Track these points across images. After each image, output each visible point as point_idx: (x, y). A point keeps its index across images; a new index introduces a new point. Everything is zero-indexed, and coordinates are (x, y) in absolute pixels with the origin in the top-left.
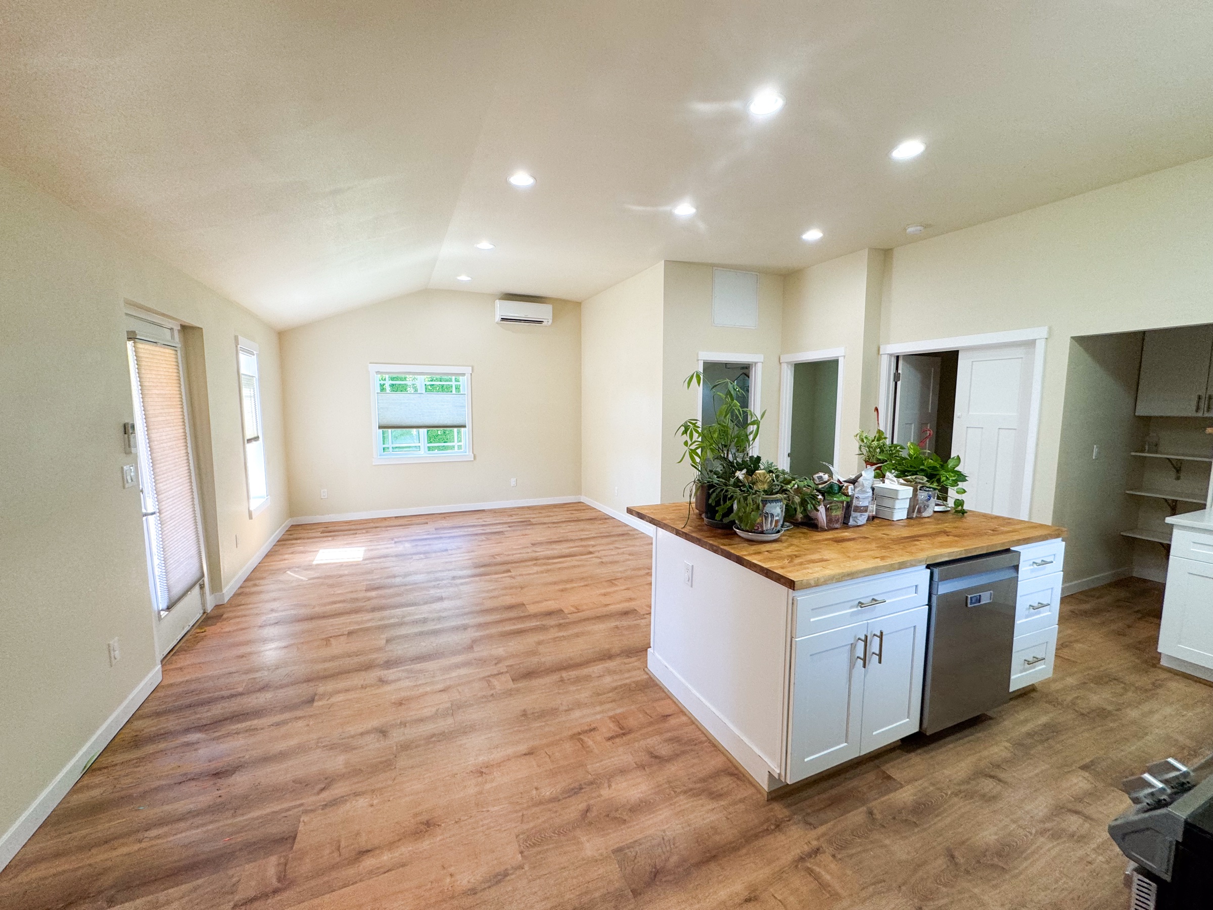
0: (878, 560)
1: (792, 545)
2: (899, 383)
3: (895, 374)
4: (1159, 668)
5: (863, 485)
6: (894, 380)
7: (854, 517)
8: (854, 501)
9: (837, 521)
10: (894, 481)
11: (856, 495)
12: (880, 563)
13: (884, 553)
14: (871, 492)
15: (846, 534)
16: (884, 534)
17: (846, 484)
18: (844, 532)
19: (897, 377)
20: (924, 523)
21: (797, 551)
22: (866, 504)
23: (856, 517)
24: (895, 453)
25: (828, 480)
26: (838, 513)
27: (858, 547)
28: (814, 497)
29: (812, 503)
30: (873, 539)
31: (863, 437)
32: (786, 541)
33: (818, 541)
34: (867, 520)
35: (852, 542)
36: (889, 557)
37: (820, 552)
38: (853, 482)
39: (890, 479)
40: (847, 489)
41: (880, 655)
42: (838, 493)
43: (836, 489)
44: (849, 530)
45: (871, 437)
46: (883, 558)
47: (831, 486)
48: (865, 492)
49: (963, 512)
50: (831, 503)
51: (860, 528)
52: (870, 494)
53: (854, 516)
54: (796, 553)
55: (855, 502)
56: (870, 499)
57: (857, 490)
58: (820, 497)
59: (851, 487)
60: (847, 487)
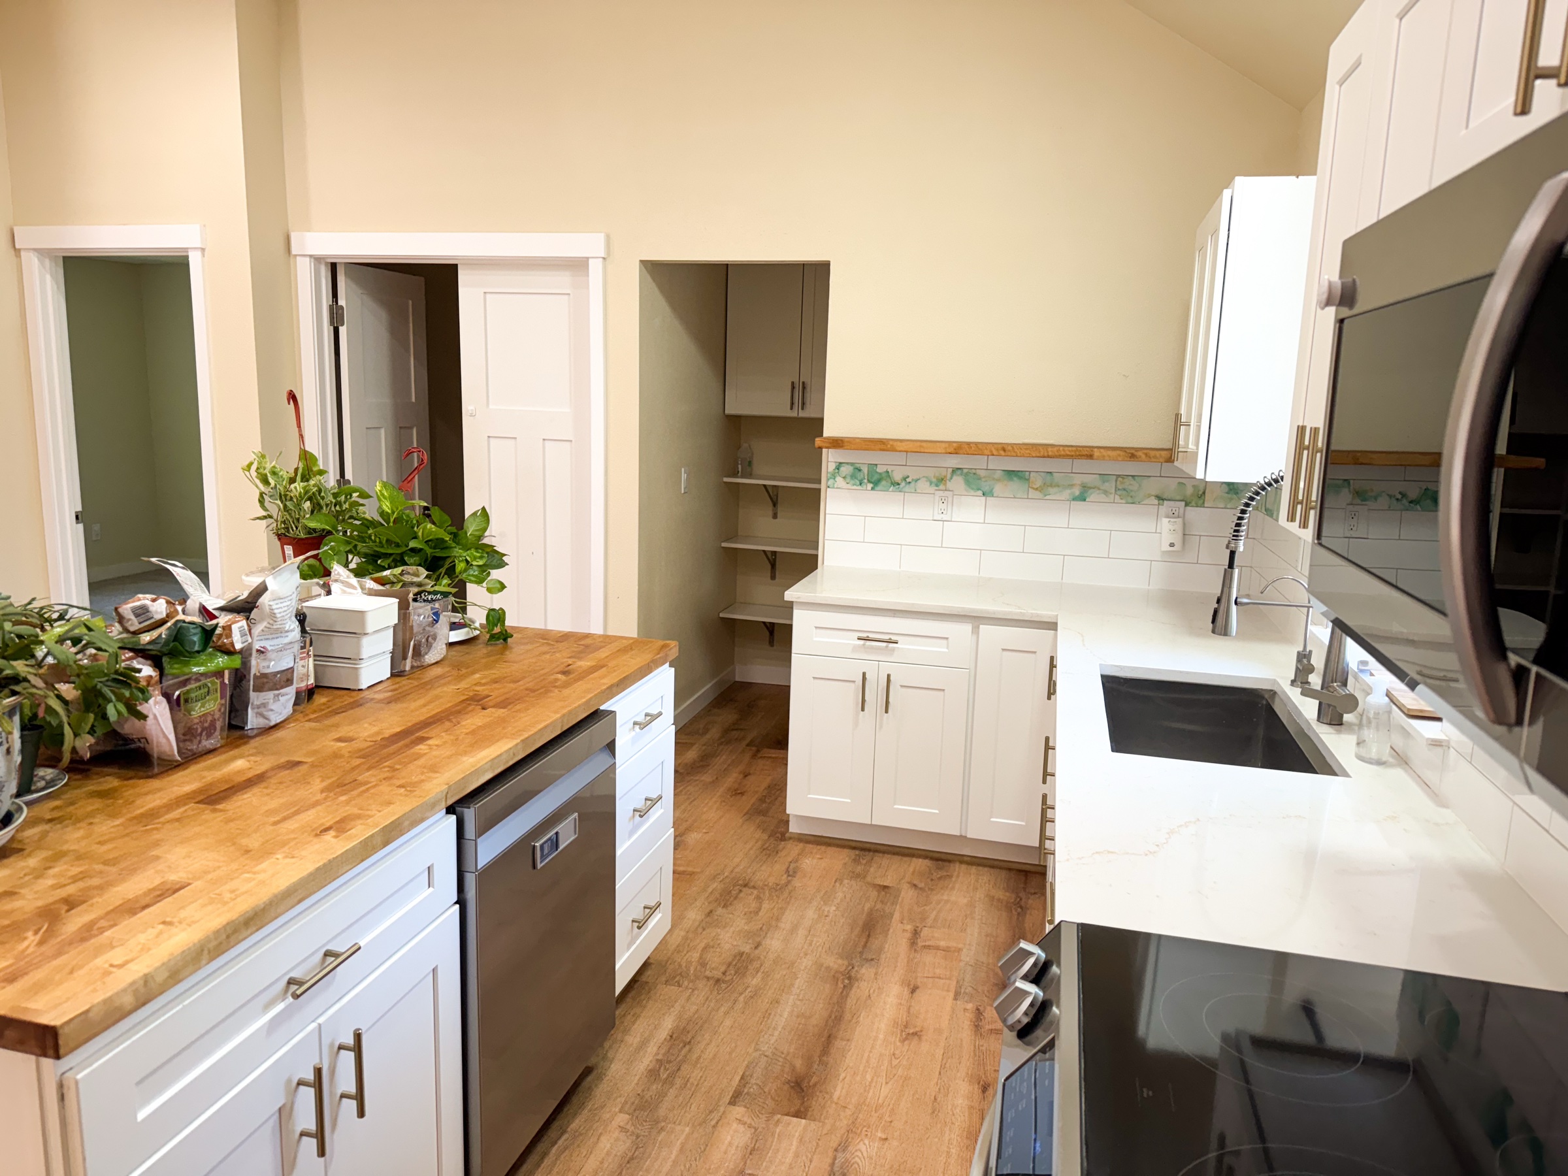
0: (329, 837)
1: (58, 856)
2: (343, 330)
3: (331, 308)
4: (790, 838)
5: (273, 615)
6: (332, 323)
7: (259, 707)
8: (253, 662)
9: (209, 731)
10: (354, 588)
11: (257, 646)
12: (334, 846)
13: (343, 806)
14: (298, 630)
15: (240, 764)
16: (340, 740)
17: (223, 619)
18: (235, 758)
19: (336, 317)
20: (430, 682)
21: (75, 879)
22: (285, 663)
23: (264, 705)
24: (350, 510)
25: (169, 616)
26: (211, 706)
27: (274, 804)
28: (125, 679)
29: (120, 698)
30: (313, 766)
31: (267, 471)
32: (40, 843)
33: (152, 815)
34: (295, 704)
35: (256, 790)
36: (359, 817)
37: (157, 858)
38: (245, 608)
39: (343, 582)
40: (229, 635)
41: (360, 1097)
42: (204, 650)
43: (195, 638)
44: (245, 749)
45: (287, 471)
46: (340, 827)
47: (179, 634)
48: (281, 632)
49: (505, 636)
50: (185, 683)
51: (280, 734)
52: (296, 634)
53: (257, 703)
54: (71, 889)
55: (257, 666)
56: (297, 647)
57: (257, 630)
58: (147, 671)
59: (239, 625)
60: (228, 628)
